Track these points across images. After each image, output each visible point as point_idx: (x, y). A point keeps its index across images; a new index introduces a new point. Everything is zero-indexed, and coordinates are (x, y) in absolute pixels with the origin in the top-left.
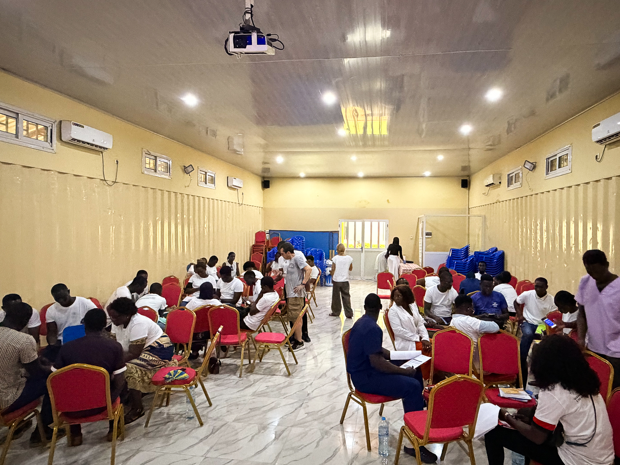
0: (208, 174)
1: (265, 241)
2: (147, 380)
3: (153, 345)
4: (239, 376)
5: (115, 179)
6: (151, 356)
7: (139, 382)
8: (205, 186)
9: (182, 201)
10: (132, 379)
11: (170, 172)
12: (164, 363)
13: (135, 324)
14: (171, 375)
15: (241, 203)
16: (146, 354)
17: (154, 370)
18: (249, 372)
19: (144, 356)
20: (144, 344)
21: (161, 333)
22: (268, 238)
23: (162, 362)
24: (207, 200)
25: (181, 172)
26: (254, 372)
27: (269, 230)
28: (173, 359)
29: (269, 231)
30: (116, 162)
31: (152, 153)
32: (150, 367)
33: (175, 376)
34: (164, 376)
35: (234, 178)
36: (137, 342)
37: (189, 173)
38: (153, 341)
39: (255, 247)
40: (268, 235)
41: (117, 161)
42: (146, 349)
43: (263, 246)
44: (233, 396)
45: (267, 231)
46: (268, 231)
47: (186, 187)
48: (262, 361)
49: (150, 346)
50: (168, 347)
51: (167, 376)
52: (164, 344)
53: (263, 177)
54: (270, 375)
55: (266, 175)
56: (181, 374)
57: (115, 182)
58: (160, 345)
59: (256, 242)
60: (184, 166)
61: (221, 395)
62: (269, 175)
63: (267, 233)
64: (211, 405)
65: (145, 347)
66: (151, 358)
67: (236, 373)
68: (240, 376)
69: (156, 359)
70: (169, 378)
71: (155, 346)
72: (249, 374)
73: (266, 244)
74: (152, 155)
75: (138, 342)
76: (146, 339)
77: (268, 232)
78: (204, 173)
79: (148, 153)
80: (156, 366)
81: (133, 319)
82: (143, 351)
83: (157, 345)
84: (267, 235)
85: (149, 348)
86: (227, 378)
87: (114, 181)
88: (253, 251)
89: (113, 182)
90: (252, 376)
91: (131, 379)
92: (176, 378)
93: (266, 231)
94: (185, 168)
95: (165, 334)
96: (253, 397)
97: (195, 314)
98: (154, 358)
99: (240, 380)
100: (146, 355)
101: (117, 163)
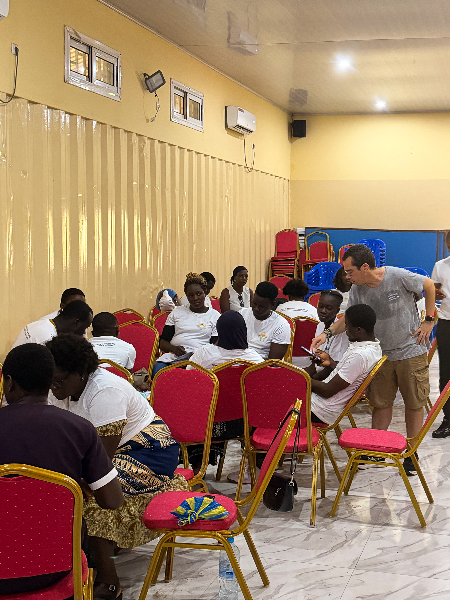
0: (189, 97)
1: (296, 251)
2: (127, 520)
3: (136, 439)
4: (309, 522)
5: (13, 89)
6: (136, 465)
7: (112, 521)
8: (183, 122)
9: (141, 150)
10: (99, 514)
11: (117, 86)
12: (160, 481)
13: (100, 389)
14: (188, 507)
15: (250, 166)
16: (123, 458)
17: (139, 498)
18: (327, 516)
19: (120, 464)
20: (120, 437)
21: (151, 415)
22: (302, 245)
23: (157, 480)
24: (187, 153)
25: (138, 87)
26: (338, 517)
27: (306, 228)
28: (176, 476)
29: (305, 231)
30: (14, 52)
31: (84, 38)
32: (132, 490)
33: (199, 512)
34: (174, 511)
35: (240, 110)
36: (104, 432)
37: (154, 90)
38: (137, 431)
39: (278, 264)
40: (303, 238)
41: (16, 49)
42: (122, 449)
43: (294, 260)
44: (311, 566)
45: (301, 230)
46: (304, 229)
47: (147, 121)
48: (350, 493)
49: (130, 442)
50: (167, 447)
51: (180, 510)
52: (161, 438)
53: (292, 114)
54: (378, 524)
55: (298, 108)
56: (212, 506)
57: (12, 97)
58: (152, 441)
59: (279, 252)
60: (145, 74)
61: (283, 562)
62: (305, 108)
63: (300, 235)
64: (266, 583)
65: (121, 444)
66: (134, 469)
67: (298, 516)
68: (312, 524)
69: (145, 472)
70: (186, 515)
71: (141, 442)
72: (329, 520)
73: (298, 258)
74: (84, 44)
75: (108, 430)
76: (124, 424)
77: (304, 233)
78: (182, 94)
79: (76, 37)
80: (145, 487)
81: (95, 380)
82: (117, 451)
83: (145, 440)
84: (300, 238)
85: (129, 447)
86: (283, 526)
87: (12, 93)
88: (273, 271)
89: (8, 95)
90: (335, 524)
91: (96, 514)
92: (201, 516)
93: (299, 229)
94: (146, 79)
95: (158, 419)
96: (357, 572)
97: (215, 376)
98: (141, 471)
99: (314, 532)
100: (124, 462)
101: (17, 54)
